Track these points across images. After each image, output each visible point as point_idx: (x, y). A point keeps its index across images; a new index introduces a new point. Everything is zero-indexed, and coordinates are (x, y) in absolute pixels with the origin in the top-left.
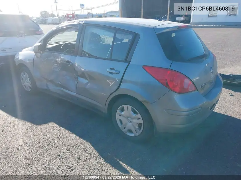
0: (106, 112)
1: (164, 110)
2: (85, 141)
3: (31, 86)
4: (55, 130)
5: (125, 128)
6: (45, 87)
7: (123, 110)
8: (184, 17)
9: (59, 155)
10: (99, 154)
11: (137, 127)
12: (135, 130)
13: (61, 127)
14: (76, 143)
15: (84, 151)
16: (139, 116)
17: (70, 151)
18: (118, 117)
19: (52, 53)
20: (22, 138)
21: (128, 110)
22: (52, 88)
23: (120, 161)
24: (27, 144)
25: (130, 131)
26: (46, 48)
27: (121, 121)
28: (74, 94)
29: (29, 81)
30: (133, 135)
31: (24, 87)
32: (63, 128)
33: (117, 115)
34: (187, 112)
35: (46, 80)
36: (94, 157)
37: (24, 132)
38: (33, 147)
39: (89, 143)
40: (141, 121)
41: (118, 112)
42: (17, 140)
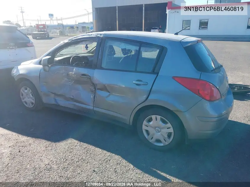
0: (131, 124)
1: (197, 118)
2: (114, 154)
3: (34, 102)
4: (77, 146)
5: (152, 138)
6: (54, 102)
7: (150, 120)
8: (158, 30)
9: (94, 171)
10: (133, 165)
11: (166, 136)
12: (164, 139)
13: (82, 142)
14: (106, 157)
15: (117, 164)
16: (169, 125)
17: (102, 165)
18: (144, 127)
19: (64, 66)
20: (45, 156)
21: (156, 120)
22: (62, 102)
23: (157, 171)
24: (54, 163)
25: (158, 141)
26: (54, 61)
27: (147, 131)
28: (91, 108)
29: (31, 96)
30: (162, 145)
31: (24, 103)
32: (84, 143)
33: (143, 126)
34: (217, 119)
35: (54, 95)
36: (130, 169)
37: (45, 150)
38: (62, 165)
39: (118, 156)
40: (171, 130)
41: (145, 122)
42: (41, 160)
